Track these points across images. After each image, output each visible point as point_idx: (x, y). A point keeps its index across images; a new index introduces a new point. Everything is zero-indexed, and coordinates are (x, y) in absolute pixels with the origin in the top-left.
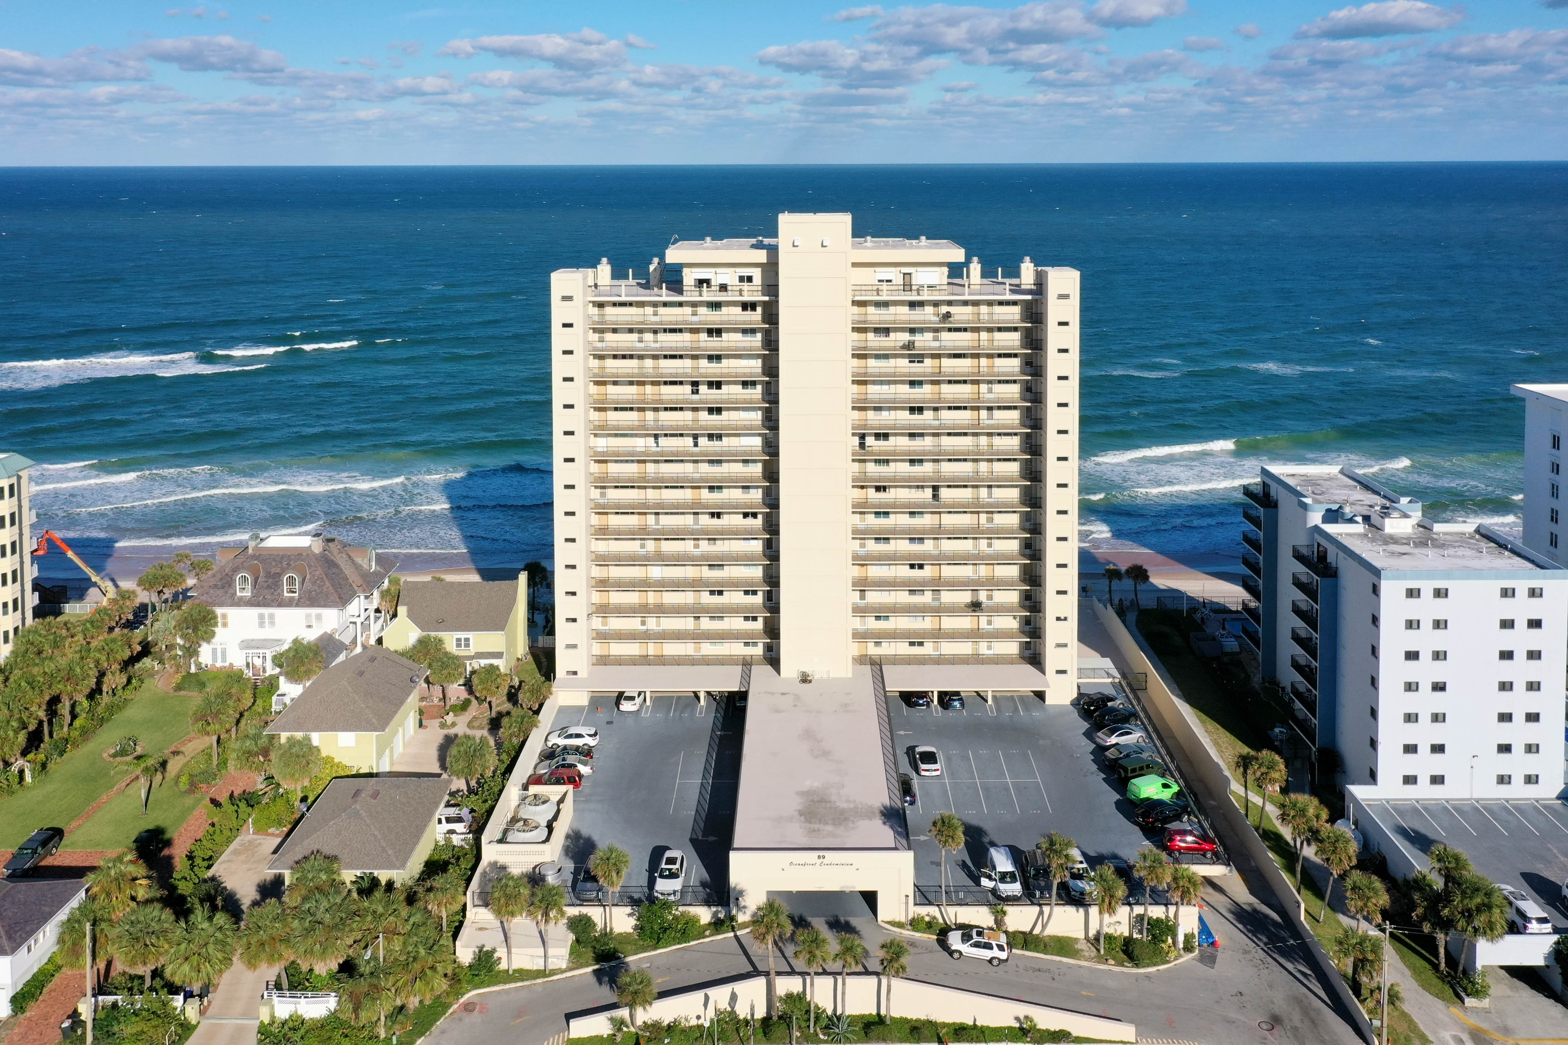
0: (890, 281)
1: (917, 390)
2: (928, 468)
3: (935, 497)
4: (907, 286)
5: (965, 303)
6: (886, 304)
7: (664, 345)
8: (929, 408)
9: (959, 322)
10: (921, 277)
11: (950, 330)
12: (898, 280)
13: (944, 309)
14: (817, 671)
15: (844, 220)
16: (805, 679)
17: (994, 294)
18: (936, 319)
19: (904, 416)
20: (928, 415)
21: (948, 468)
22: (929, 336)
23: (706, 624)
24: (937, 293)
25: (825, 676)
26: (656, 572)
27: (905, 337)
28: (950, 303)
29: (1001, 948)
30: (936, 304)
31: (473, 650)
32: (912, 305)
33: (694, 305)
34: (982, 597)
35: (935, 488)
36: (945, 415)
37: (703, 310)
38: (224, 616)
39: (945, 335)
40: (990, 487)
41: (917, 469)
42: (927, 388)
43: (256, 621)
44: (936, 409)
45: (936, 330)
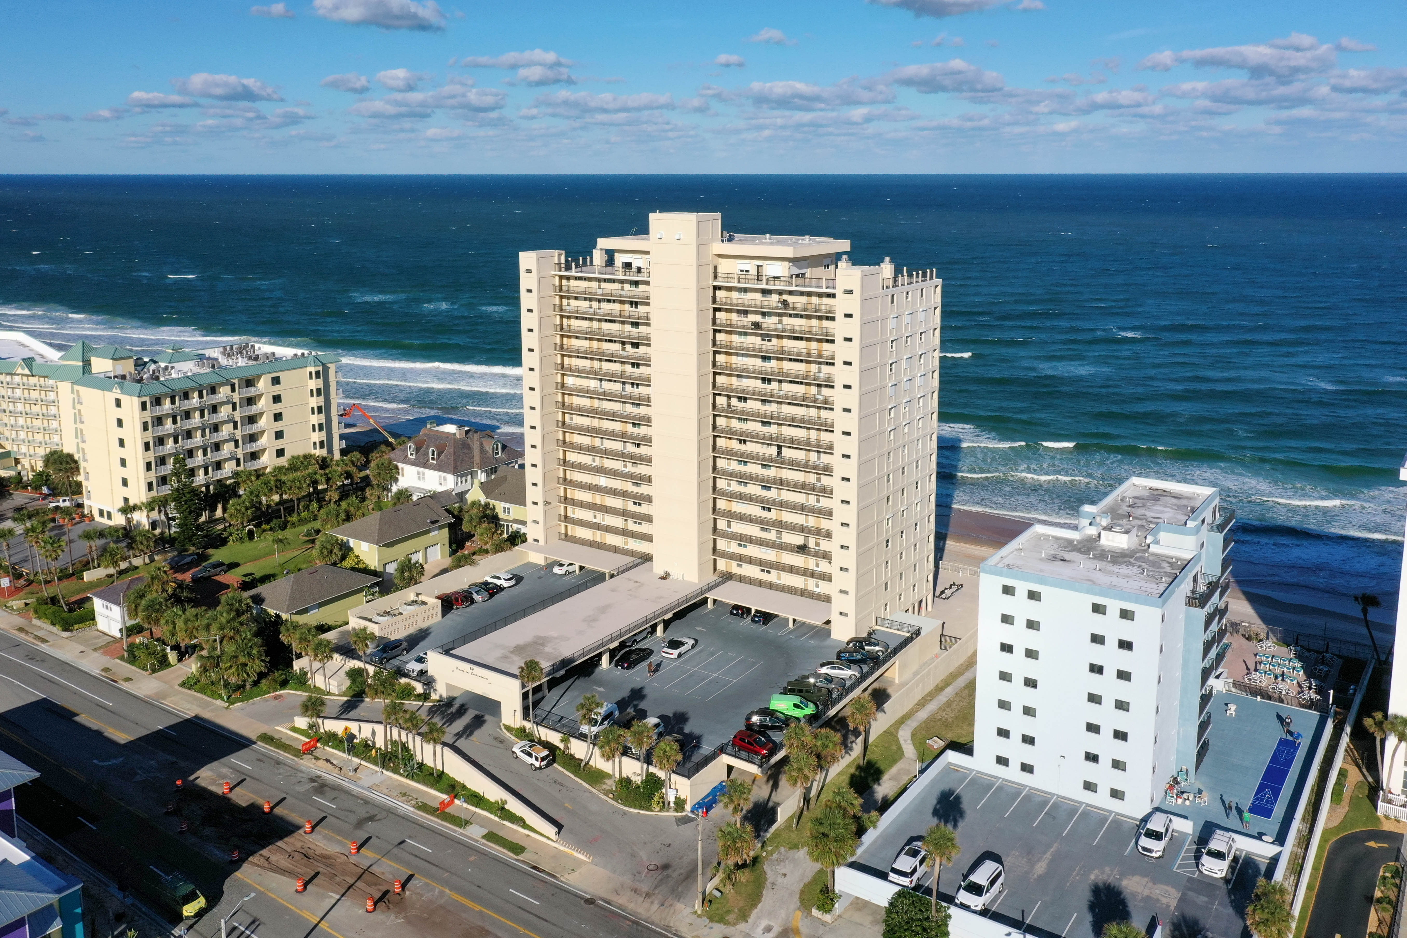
0: (747, 271)
1: (766, 364)
2: (773, 429)
3: (779, 454)
4: (759, 277)
5: (802, 293)
6: (745, 290)
7: (605, 311)
8: (775, 380)
9: (794, 309)
10: (771, 269)
11: (791, 315)
12: (754, 271)
13: (785, 297)
14: (676, 573)
15: (715, 219)
16: (665, 577)
17: (814, 287)
18: (779, 305)
19: (758, 384)
20: (774, 385)
21: (788, 432)
22: (775, 319)
23: (631, 526)
24: (782, 283)
25: (681, 578)
26: (603, 481)
27: (758, 318)
28: (791, 293)
29: (537, 759)
30: (780, 293)
31: (511, 517)
32: (765, 292)
33: (622, 282)
34: (812, 544)
35: (780, 447)
36: (786, 387)
37: (627, 286)
38: (402, 469)
39: (786, 320)
40: (819, 452)
41: (766, 429)
42: (774, 363)
43: (416, 475)
44: (780, 381)
45: (780, 315)
